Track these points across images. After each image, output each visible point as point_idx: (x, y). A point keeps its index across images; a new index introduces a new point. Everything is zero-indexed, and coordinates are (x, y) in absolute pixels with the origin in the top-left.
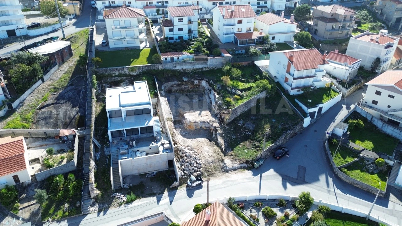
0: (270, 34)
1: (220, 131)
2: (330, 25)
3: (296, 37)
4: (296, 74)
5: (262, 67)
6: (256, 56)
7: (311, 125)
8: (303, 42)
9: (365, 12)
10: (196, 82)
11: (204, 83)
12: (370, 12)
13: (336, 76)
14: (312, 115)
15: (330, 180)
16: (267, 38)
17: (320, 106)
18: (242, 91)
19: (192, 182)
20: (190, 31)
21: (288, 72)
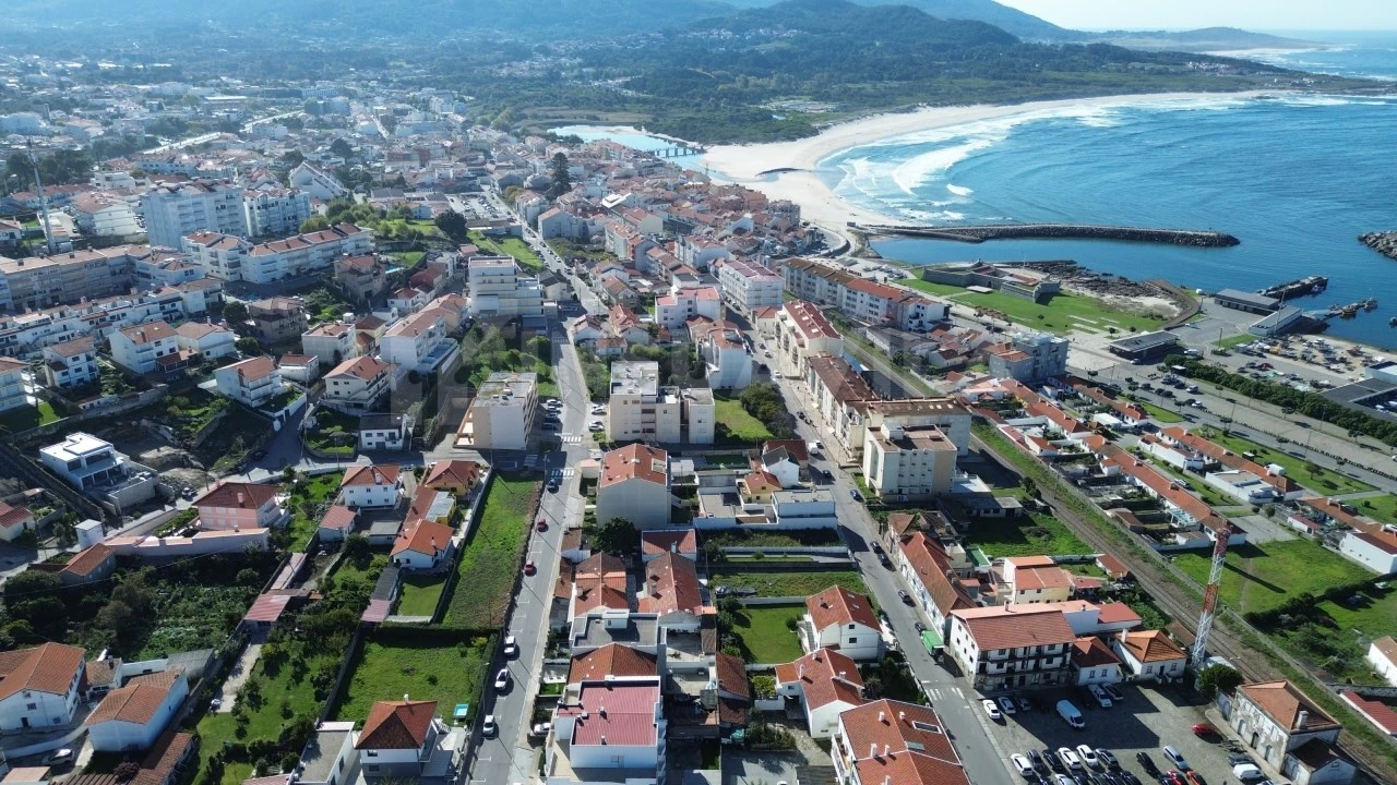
0: (202, 349)
1: (190, 457)
2: (276, 324)
3: (237, 345)
4: (251, 385)
5: (211, 389)
6: (198, 379)
7: (282, 427)
8: (249, 350)
9: (323, 291)
10: (134, 423)
11: (144, 422)
12: (332, 290)
13: (297, 378)
14: (280, 418)
15: (309, 460)
16: (202, 355)
17: (285, 408)
18: (197, 417)
19: (187, 492)
20: (91, 369)
21: (242, 385)
